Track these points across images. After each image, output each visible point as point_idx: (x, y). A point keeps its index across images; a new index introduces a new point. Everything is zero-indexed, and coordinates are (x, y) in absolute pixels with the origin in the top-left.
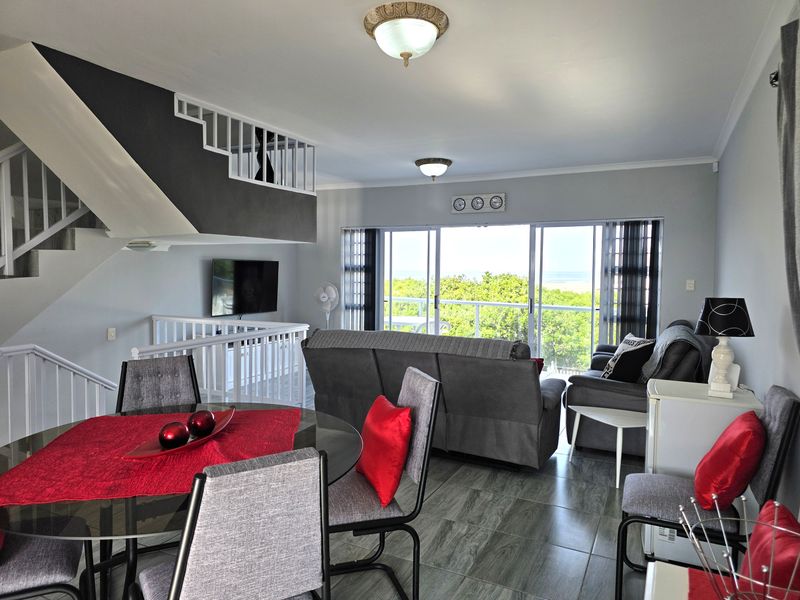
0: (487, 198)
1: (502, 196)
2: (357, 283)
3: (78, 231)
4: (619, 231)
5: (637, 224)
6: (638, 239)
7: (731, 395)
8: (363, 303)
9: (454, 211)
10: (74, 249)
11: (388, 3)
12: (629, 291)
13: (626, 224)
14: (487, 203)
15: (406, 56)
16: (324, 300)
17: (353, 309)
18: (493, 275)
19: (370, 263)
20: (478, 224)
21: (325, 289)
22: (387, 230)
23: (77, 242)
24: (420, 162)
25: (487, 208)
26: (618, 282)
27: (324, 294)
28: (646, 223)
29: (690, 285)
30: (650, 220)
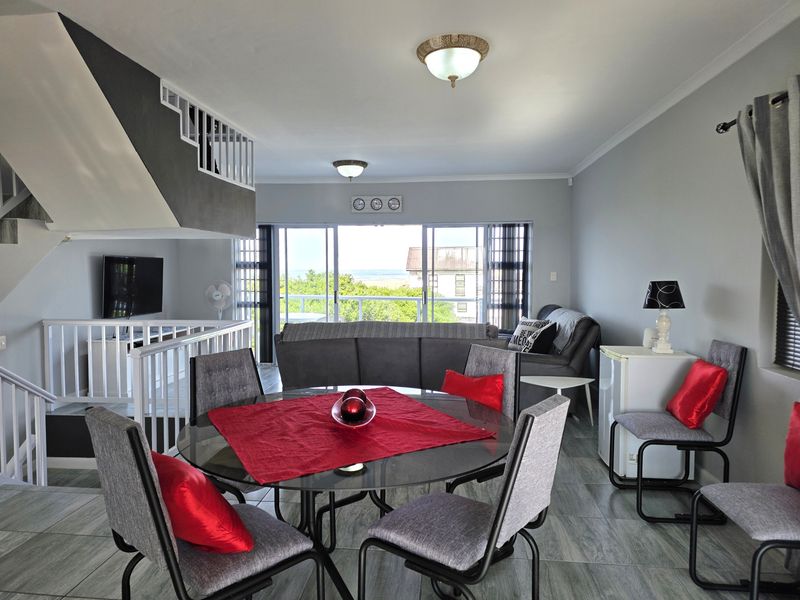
0: (385, 199)
1: (400, 198)
2: (250, 280)
3: (21, 222)
4: (498, 232)
5: (513, 226)
6: (513, 238)
7: (672, 352)
8: (258, 300)
9: (354, 210)
10: (15, 242)
11: (455, 34)
12: (507, 281)
13: (504, 226)
14: (385, 204)
15: (453, 79)
16: (217, 298)
17: (246, 306)
18: (316, 273)
19: (266, 260)
20: (375, 223)
21: (217, 288)
22: (282, 227)
23: (19, 235)
24: (338, 163)
25: (386, 209)
26: (498, 274)
27: (216, 293)
28: (519, 226)
29: (553, 277)
30: (522, 223)
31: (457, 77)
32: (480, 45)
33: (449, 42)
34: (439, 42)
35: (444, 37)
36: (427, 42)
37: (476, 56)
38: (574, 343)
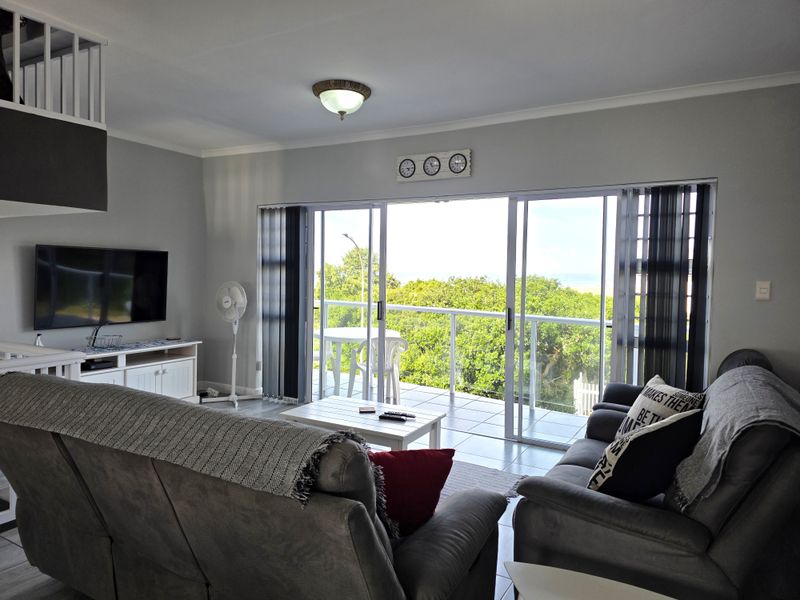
1: (467, 153)
4: (643, 203)
6: (673, 215)
8: (284, 311)
9: (401, 178)
12: (657, 297)
13: (655, 191)
14: (445, 165)
16: (227, 306)
20: (435, 198)
22: (317, 209)
25: (446, 172)
27: (227, 298)
28: (687, 189)
29: (762, 289)
30: (694, 184)
38: (729, 491)
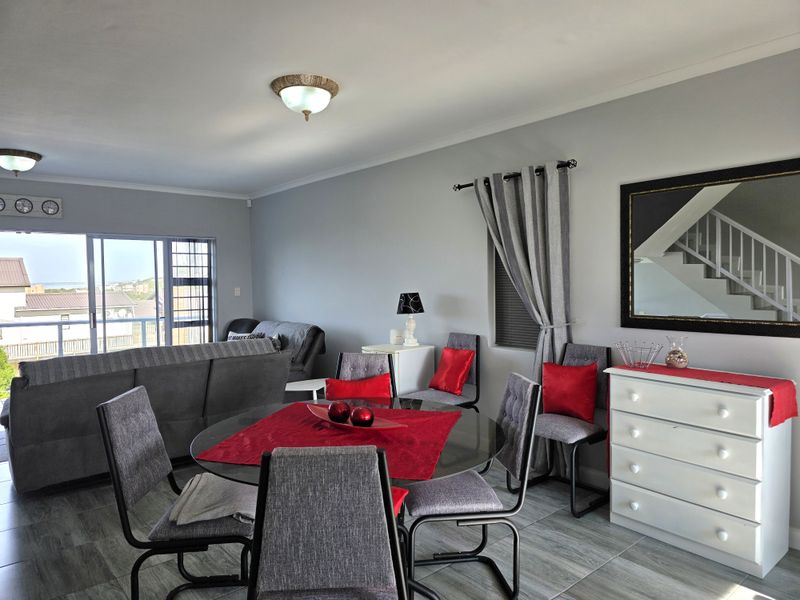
0: (37, 202)
7: (418, 344)
14: (37, 207)
15: (306, 113)
31: (310, 112)
32: (332, 88)
33: (318, 83)
34: (309, 80)
35: (316, 77)
36: (298, 76)
37: (327, 95)
38: (305, 350)
